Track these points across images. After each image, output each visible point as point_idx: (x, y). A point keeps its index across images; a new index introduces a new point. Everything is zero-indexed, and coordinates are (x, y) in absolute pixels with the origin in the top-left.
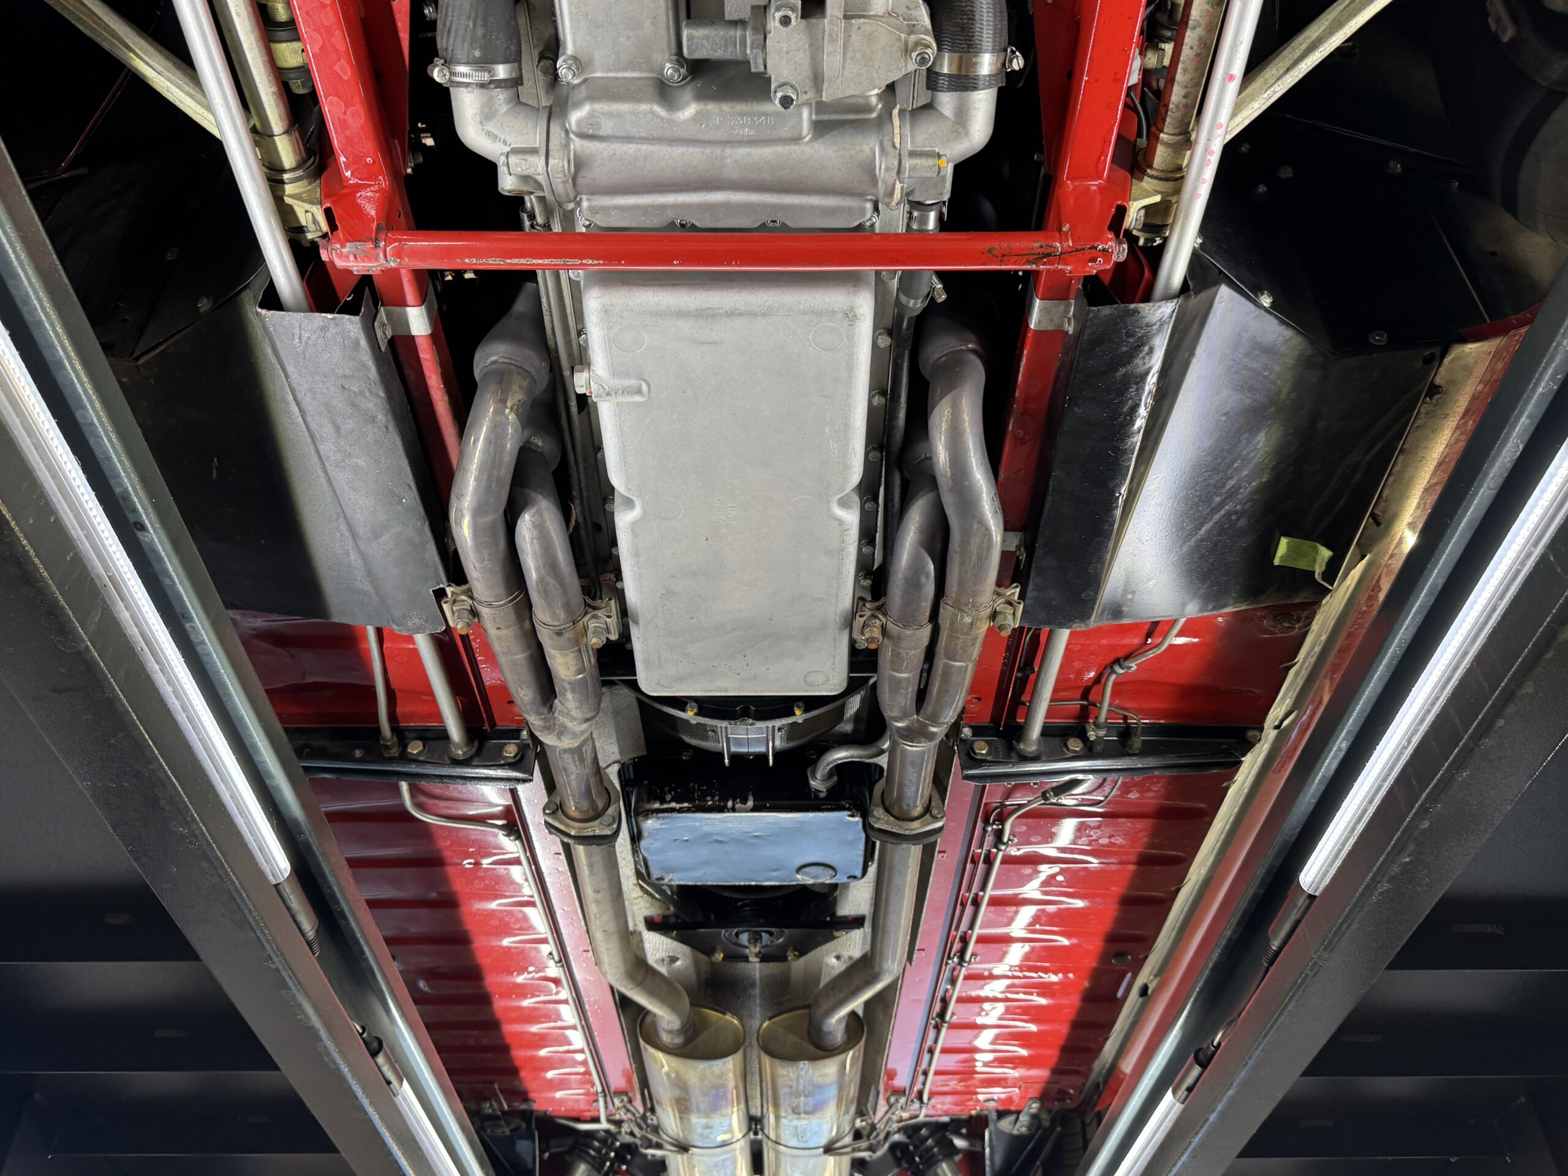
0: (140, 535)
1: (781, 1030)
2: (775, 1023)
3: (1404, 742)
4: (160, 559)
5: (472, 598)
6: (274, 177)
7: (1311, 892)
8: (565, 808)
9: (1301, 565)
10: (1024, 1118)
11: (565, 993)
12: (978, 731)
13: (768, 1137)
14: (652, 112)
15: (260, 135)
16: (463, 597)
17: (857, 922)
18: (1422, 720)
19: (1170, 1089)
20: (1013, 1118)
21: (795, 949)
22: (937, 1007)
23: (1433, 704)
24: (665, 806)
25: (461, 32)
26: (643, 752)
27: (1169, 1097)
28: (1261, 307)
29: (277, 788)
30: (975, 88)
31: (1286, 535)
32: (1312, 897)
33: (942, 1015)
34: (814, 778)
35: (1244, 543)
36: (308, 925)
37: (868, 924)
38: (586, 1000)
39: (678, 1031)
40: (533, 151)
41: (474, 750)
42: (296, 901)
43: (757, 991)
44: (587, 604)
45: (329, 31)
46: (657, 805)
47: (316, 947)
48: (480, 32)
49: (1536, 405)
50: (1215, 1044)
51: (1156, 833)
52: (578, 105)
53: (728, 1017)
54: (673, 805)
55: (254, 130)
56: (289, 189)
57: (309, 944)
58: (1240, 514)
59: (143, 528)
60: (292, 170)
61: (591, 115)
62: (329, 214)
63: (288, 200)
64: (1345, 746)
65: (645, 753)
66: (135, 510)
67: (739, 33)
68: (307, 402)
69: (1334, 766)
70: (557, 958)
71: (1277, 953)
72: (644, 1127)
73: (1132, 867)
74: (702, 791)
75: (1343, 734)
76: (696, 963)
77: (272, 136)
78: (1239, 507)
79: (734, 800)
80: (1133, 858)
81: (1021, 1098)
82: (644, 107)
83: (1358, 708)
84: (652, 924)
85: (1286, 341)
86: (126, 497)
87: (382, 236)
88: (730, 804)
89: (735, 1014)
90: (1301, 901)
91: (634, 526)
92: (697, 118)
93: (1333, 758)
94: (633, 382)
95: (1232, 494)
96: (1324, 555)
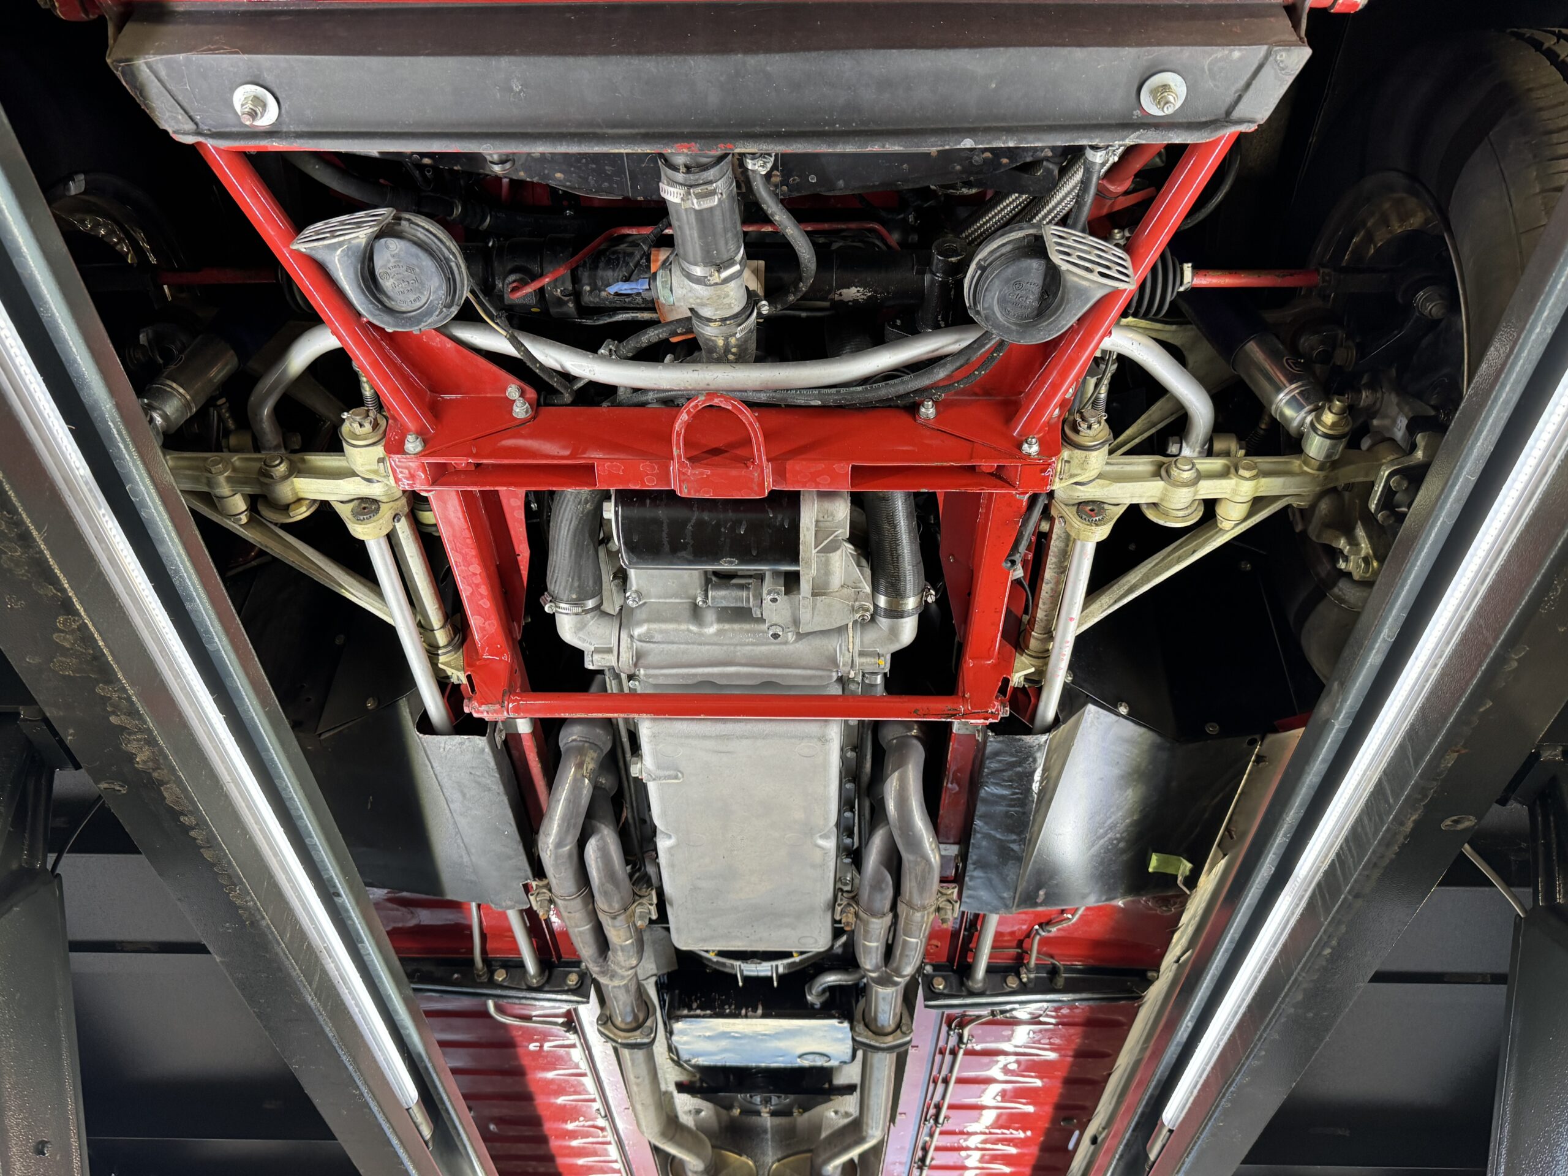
0: (336, 899)
1: (788, 1171)
2: (784, 1165)
3: (1215, 1045)
4: (347, 911)
5: (550, 890)
6: (432, 652)
7: (1170, 1127)
8: (614, 1019)
9: (1170, 871)
11: (609, 1136)
12: (936, 968)
14: (689, 630)
15: (424, 628)
16: (544, 890)
17: (850, 1089)
18: (1224, 1034)
21: (800, 1107)
22: (920, 1154)
23: (1229, 1025)
24: (692, 1013)
25: (563, 584)
26: (676, 967)
28: (1119, 715)
29: (409, 1035)
30: (902, 617)
31: (1156, 852)
32: (1171, 1131)
33: (923, 1160)
34: (811, 993)
35: (1125, 857)
36: (427, 1133)
37: (858, 1090)
38: (626, 1142)
39: (702, 1172)
40: (609, 651)
41: (545, 978)
42: (420, 1117)
43: (769, 1136)
44: (635, 894)
45: (477, 586)
46: (685, 1012)
47: (430, 1144)
48: (576, 584)
49: (1277, 848)
51: (1086, 1036)
52: (639, 623)
53: (744, 1159)
54: (698, 1012)
55: (420, 625)
56: (442, 659)
57: (426, 1143)
58: (1119, 840)
59: (339, 895)
60: (445, 647)
61: (649, 629)
62: (469, 678)
63: (440, 666)
64: (1191, 1025)
66: (335, 886)
67: (745, 594)
68: (445, 782)
69: (1186, 1036)
70: (603, 1114)
71: (1154, 1163)
73: (1070, 1059)
74: (722, 1001)
75: (1188, 1018)
76: (718, 1115)
77: (433, 630)
78: (1118, 836)
79: (747, 1009)
82: (683, 627)
83: (1195, 1003)
84: (681, 1087)
85: (1141, 735)
86: (331, 879)
87: (506, 698)
88: (743, 1012)
89: (749, 1156)
90: (1165, 1132)
91: (671, 851)
92: (719, 632)
93: (1185, 1030)
94: (672, 773)
95: (1112, 828)
96: (1186, 866)
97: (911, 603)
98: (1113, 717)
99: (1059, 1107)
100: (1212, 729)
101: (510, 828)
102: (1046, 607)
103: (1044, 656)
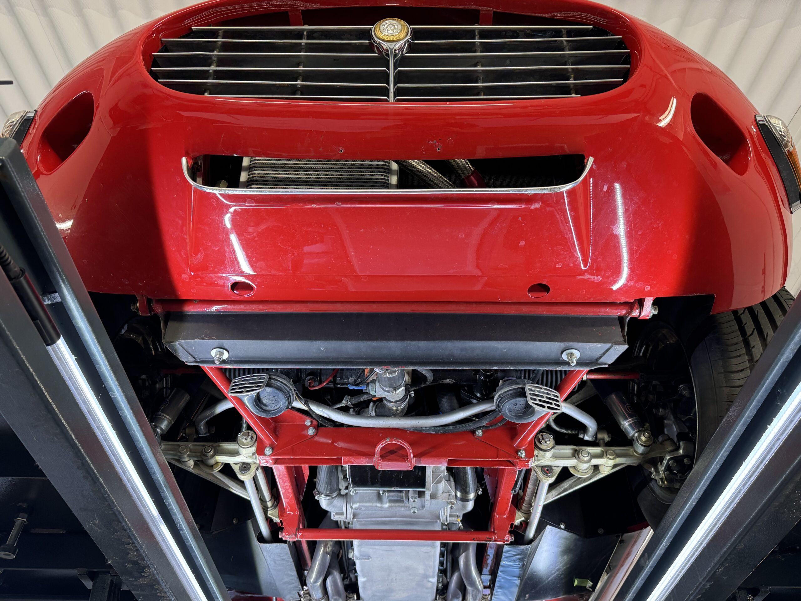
5: (310, 595)
6: (265, 510)
9: (583, 585)
14: (376, 506)
15: (262, 500)
16: (307, 595)
25: (323, 488)
28: (560, 528)
30: (468, 501)
31: (577, 578)
35: (563, 581)
40: (342, 514)
44: (347, 596)
45: (288, 489)
48: (329, 488)
52: (355, 502)
55: (261, 499)
56: (269, 512)
58: (561, 575)
60: (271, 507)
61: (359, 506)
62: (281, 521)
63: (269, 515)
67: (401, 494)
68: (268, 558)
77: (266, 502)
78: (561, 573)
82: (374, 504)
85: (570, 536)
87: (297, 532)
91: (364, 583)
92: (390, 507)
94: (366, 557)
95: (558, 570)
96: (590, 584)
97: (472, 496)
98: (558, 530)
100: (601, 531)
101: (294, 573)
102: (529, 497)
103: (528, 514)
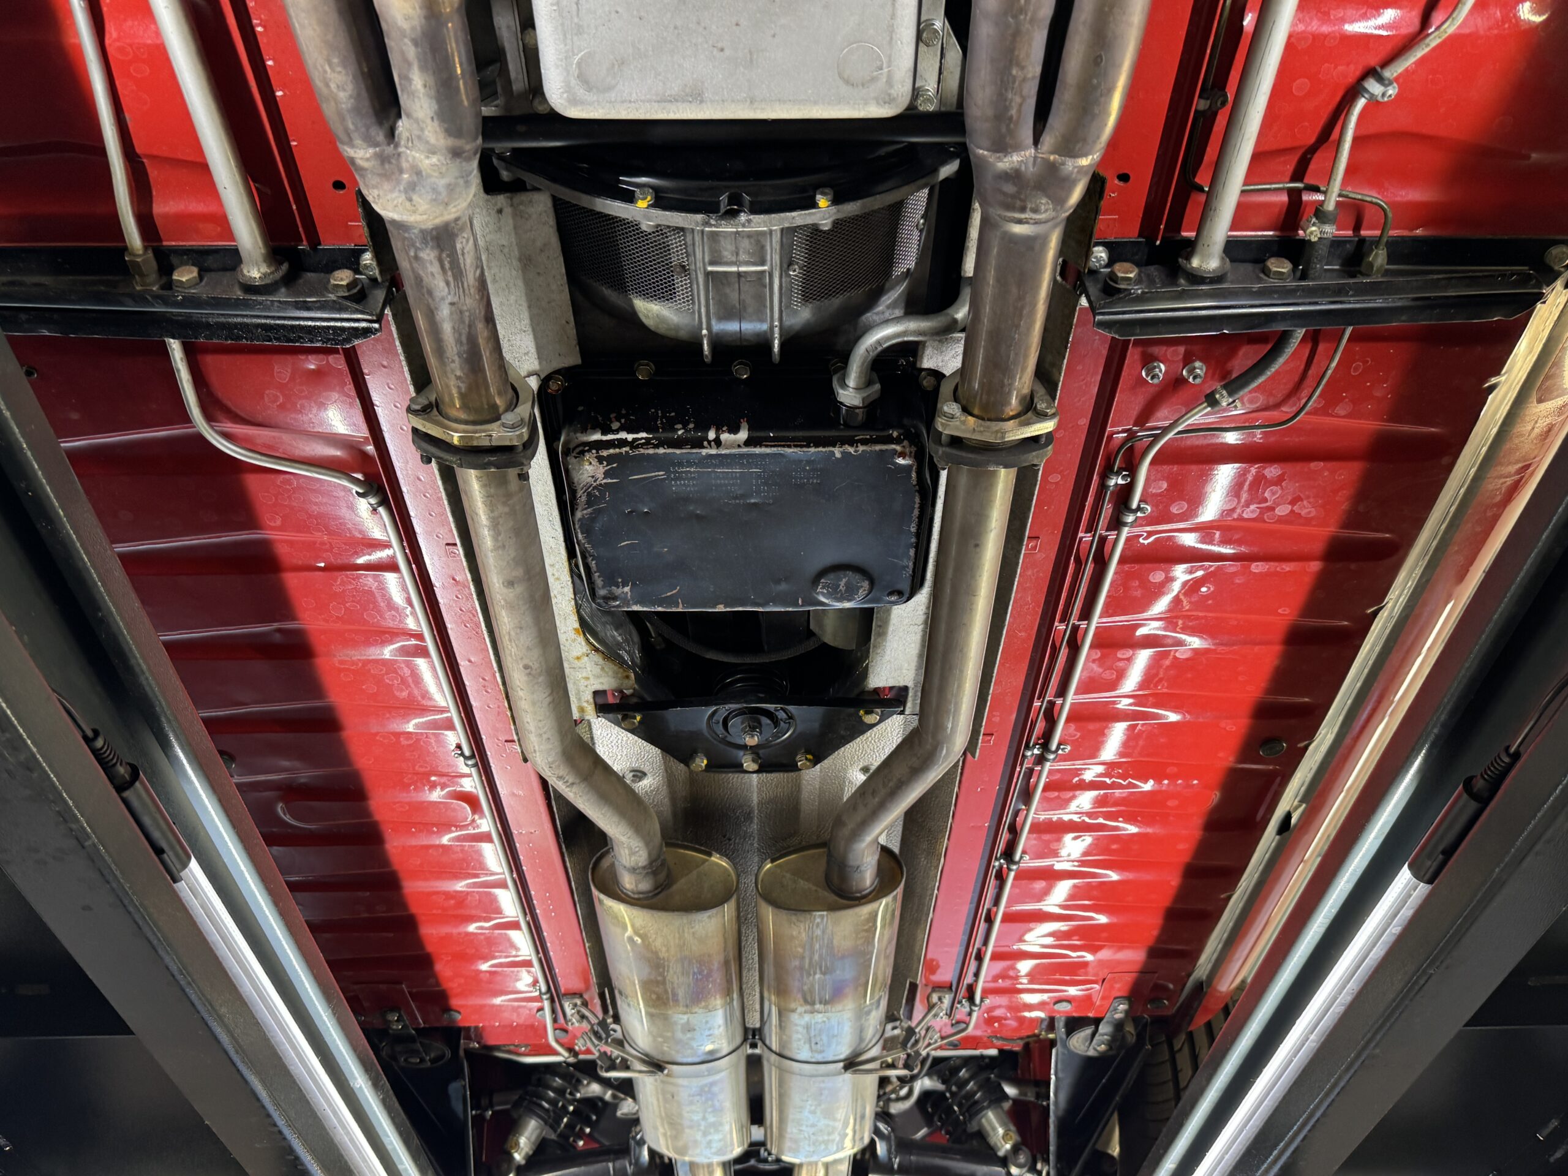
1: (788, 875)
2: (779, 866)
8: (441, 406)
10: (1104, 1029)
11: (486, 824)
13: (770, 1049)
17: (893, 700)
19: (1406, 866)
20: (1089, 1031)
21: (807, 752)
24: (610, 437)
26: (573, 359)
27: (1404, 876)
33: (1009, 854)
34: (844, 386)
37: (912, 704)
38: (515, 832)
39: (644, 868)
43: (755, 827)
46: (597, 436)
50: (1512, 750)
53: (716, 859)
54: (623, 435)
65: (579, 361)
70: (467, 753)
72: (604, 1036)
73: (1315, 566)
74: (669, 419)
76: (670, 778)
79: (718, 431)
80: (1318, 547)
81: (1103, 998)
88: (712, 435)
89: (724, 854)
99: (1264, 712)
